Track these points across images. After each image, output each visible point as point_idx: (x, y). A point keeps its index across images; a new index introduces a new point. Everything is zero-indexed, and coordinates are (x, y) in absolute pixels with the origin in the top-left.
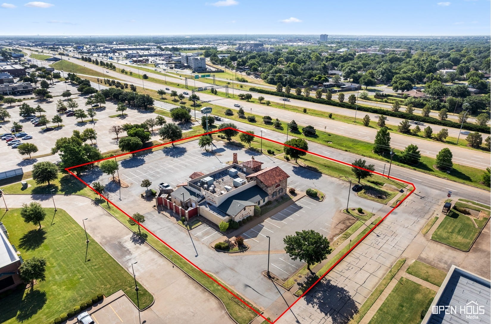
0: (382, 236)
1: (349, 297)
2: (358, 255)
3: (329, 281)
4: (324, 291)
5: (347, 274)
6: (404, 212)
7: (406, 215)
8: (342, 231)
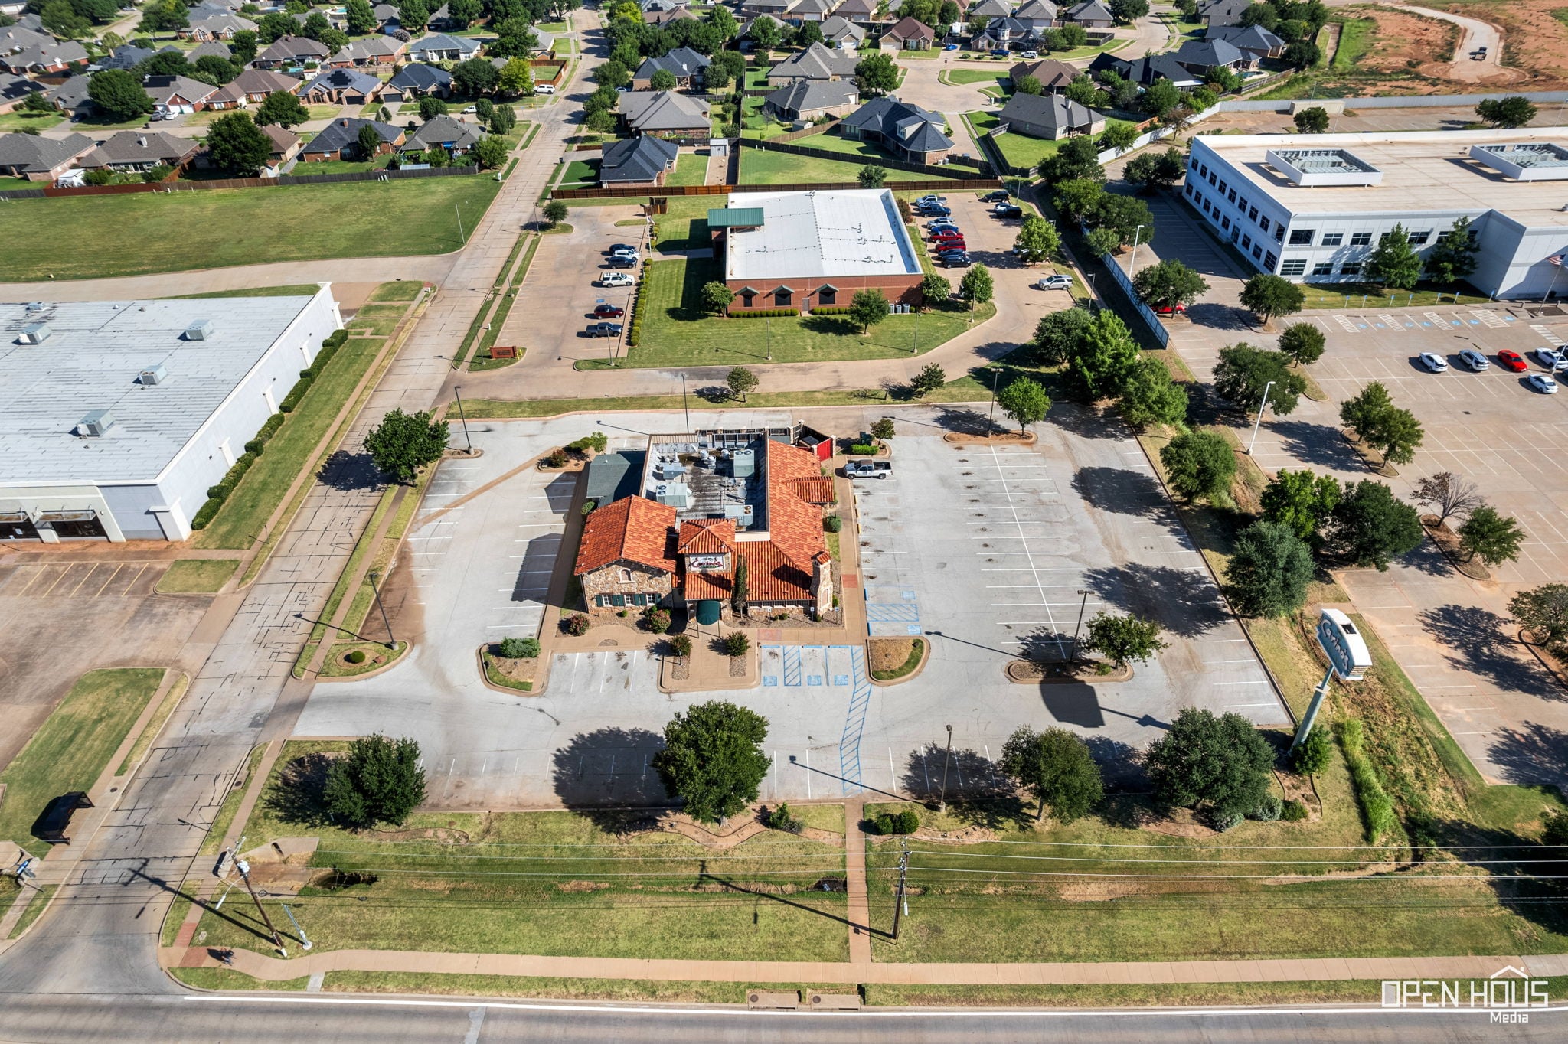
0: (291, 619)
1: (334, 485)
2: (338, 551)
3: (373, 490)
4: (375, 475)
5: (349, 512)
6: (225, 741)
7: (221, 728)
8: (387, 587)
